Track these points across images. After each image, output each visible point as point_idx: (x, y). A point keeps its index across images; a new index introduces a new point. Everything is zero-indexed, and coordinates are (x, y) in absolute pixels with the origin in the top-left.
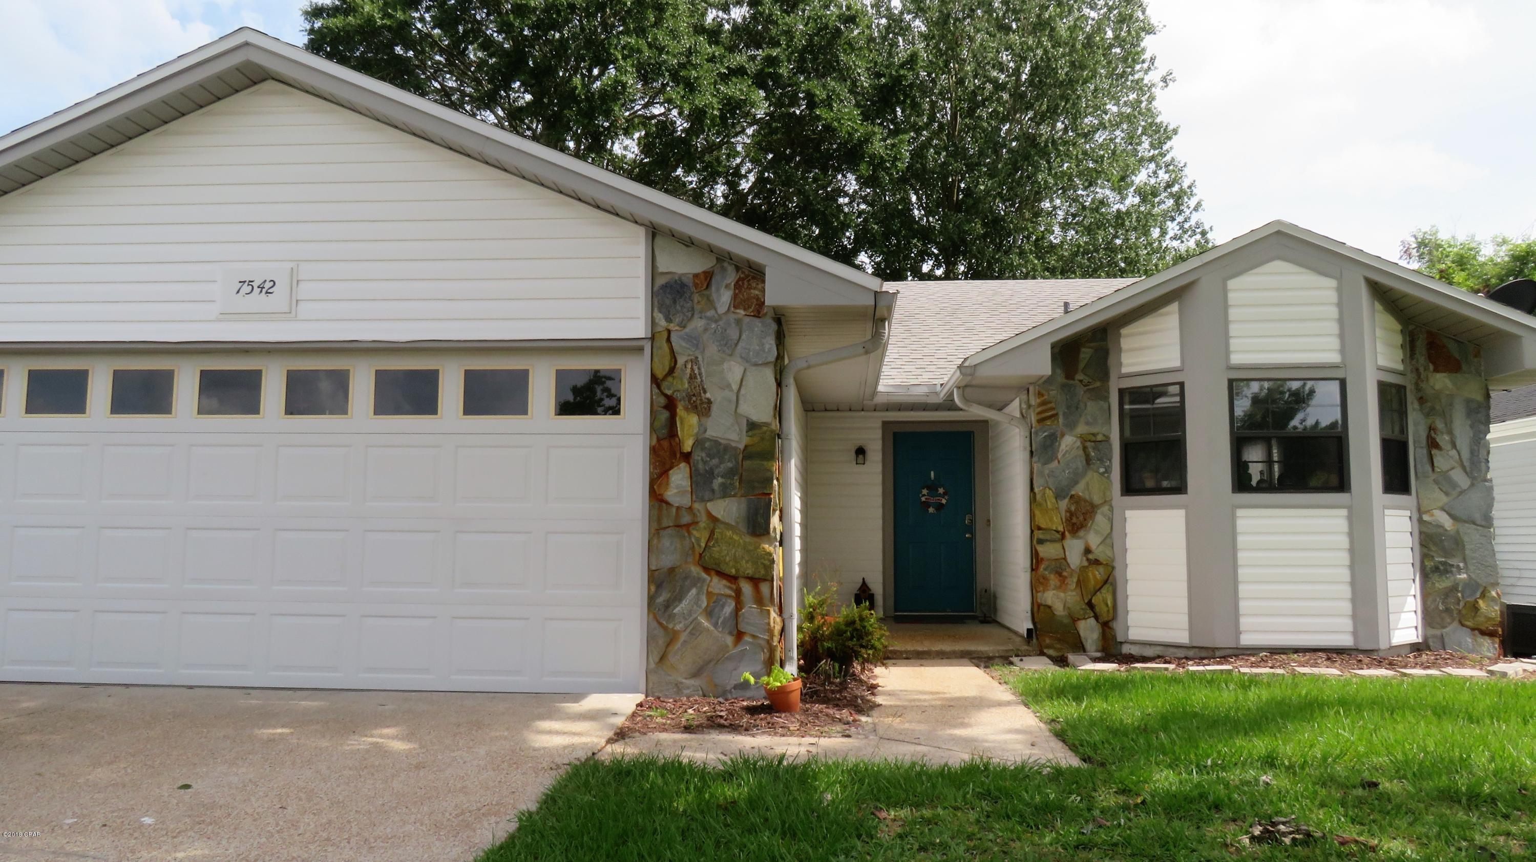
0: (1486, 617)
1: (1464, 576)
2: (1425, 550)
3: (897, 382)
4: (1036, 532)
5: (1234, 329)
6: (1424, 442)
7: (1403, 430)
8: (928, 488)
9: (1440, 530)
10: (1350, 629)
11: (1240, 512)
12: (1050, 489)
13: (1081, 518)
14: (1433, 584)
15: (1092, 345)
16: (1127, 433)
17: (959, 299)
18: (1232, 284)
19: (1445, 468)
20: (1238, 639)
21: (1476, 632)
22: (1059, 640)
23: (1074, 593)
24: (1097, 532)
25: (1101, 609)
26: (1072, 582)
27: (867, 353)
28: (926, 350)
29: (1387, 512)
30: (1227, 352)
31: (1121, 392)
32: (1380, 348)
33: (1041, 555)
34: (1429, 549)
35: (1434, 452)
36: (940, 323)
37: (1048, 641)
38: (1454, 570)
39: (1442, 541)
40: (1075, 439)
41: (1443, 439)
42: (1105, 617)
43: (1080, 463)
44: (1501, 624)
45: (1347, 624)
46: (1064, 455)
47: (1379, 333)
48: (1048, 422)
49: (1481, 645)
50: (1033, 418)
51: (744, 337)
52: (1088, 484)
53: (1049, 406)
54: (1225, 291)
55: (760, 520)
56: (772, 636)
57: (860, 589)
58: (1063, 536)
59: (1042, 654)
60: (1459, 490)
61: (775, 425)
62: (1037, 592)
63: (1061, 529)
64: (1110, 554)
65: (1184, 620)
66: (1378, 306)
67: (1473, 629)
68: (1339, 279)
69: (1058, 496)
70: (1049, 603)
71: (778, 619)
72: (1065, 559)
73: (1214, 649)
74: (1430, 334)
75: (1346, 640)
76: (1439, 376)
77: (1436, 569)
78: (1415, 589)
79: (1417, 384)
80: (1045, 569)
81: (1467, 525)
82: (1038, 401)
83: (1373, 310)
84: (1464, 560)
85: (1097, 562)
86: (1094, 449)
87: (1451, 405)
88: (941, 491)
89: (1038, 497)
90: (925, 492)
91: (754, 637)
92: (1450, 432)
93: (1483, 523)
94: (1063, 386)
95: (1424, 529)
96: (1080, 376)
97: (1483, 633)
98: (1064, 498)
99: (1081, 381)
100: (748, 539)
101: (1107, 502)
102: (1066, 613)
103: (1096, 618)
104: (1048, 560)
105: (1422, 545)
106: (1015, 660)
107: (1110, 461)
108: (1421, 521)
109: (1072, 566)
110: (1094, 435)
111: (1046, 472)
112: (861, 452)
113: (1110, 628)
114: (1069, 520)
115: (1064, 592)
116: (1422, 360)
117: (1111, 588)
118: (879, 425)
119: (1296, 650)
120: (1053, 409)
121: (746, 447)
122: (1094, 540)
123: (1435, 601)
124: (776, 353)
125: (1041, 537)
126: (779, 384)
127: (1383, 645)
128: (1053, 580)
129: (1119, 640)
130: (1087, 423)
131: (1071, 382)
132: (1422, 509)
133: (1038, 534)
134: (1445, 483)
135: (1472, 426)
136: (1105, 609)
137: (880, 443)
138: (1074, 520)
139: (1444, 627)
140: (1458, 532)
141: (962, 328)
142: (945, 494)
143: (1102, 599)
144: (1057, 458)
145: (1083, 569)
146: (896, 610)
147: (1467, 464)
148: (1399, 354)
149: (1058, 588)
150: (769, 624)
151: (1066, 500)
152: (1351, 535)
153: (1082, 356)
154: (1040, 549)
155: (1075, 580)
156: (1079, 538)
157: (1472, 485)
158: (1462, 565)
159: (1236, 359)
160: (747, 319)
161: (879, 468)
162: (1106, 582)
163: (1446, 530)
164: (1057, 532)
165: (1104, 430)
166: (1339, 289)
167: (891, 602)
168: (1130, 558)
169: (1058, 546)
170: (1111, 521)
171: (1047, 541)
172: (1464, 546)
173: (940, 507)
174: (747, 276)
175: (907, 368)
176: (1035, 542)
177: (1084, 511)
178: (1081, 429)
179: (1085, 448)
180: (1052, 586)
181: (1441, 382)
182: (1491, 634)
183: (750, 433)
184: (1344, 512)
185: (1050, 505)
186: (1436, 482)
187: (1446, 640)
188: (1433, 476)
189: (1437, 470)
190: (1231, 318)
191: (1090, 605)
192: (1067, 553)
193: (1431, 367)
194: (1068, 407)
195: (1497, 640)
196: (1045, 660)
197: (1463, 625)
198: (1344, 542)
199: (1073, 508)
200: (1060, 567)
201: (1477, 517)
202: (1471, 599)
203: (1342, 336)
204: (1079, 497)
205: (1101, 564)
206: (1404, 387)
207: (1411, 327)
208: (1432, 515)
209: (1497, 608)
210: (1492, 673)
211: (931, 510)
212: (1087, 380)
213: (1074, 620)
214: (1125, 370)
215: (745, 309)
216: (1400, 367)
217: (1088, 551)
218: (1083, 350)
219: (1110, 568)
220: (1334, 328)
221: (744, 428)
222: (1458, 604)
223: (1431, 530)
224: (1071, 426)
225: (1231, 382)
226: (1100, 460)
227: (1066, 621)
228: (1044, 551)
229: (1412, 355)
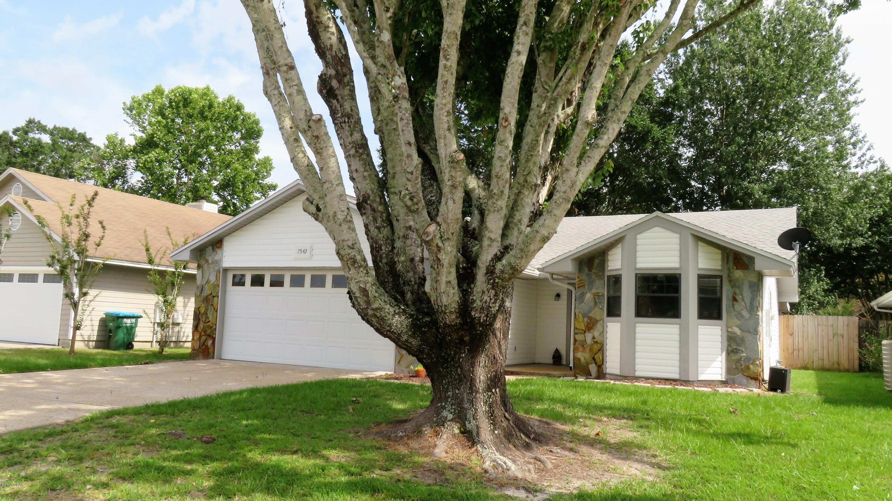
0: (753, 372)
2: (728, 343)
5: (638, 254)
6: (730, 299)
7: (721, 293)
9: (736, 335)
10: (678, 371)
11: (637, 325)
12: (581, 313)
13: (592, 325)
14: (731, 357)
15: (600, 258)
16: (610, 293)
18: (639, 236)
19: (739, 309)
20: (635, 373)
21: (750, 378)
22: (582, 371)
23: (588, 354)
24: (597, 331)
25: (598, 360)
26: (588, 350)
29: (699, 326)
30: (635, 263)
31: (608, 277)
32: (700, 260)
33: (577, 339)
34: (730, 343)
35: (735, 303)
37: (578, 372)
38: (740, 352)
39: (736, 340)
40: (591, 295)
41: (739, 297)
42: (599, 364)
43: (592, 304)
45: (677, 370)
46: (587, 301)
47: (701, 255)
48: (581, 288)
49: (750, 383)
50: (576, 286)
52: (595, 313)
54: (636, 239)
57: (554, 352)
58: (585, 332)
59: (575, 376)
60: (745, 319)
62: (576, 353)
63: (584, 329)
64: (602, 340)
65: (619, 367)
67: (747, 377)
68: (680, 234)
69: (584, 317)
70: (579, 357)
72: (585, 341)
73: (626, 377)
74: (735, 254)
75: (676, 376)
76: (738, 271)
77: (732, 351)
78: (722, 358)
79: (728, 275)
80: (578, 344)
81: (747, 333)
82: (578, 280)
83: (697, 246)
84: (745, 349)
85: (597, 342)
86: (598, 299)
87: (743, 283)
89: (577, 316)
92: (741, 295)
93: (754, 333)
94: (588, 275)
95: (728, 334)
96: (594, 271)
101: (602, 319)
102: (585, 361)
103: (596, 363)
104: (579, 341)
105: (728, 341)
107: (603, 304)
108: (727, 331)
109: (588, 344)
110: (598, 293)
111: (580, 307)
112: (558, 295)
113: (601, 368)
114: (587, 326)
115: (585, 353)
116: (731, 264)
117: (601, 352)
119: (653, 379)
120: (583, 283)
122: (596, 334)
123: (730, 364)
127: (693, 379)
128: (581, 349)
129: (603, 371)
130: (596, 289)
131: (591, 273)
132: (728, 326)
133: (576, 331)
134: (740, 316)
135: (751, 292)
138: (589, 326)
139: (735, 375)
140: (743, 336)
143: (598, 356)
144: (584, 302)
145: (592, 345)
147: (748, 308)
148: (720, 263)
149: (582, 352)
151: (587, 318)
153: (595, 262)
156: (591, 333)
157: (750, 317)
159: (639, 266)
162: (599, 350)
163: (738, 335)
165: (602, 291)
166: (680, 238)
169: (583, 336)
170: (603, 326)
171: (578, 333)
172: (745, 342)
176: (575, 334)
177: (593, 323)
178: (594, 291)
179: (595, 298)
181: (738, 274)
182: (756, 379)
184: (678, 326)
185: (580, 320)
186: (736, 315)
187: (735, 380)
188: (734, 313)
189: (736, 310)
190: (637, 250)
191: (594, 359)
192: (586, 338)
193: (735, 268)
194: (589, 282)
195: (758, 382)
197: (743, 375)
198: (677, 337)
199: (589, 321)
200: (583, 344)
201: (752, 330)
202: (747, 364)
203: (681, 257)
204: (592, 317)
205: (599, 343)
206: (721, 276)
207: (727, 251)
208: (732, 329)
209: (758, 368)
212: (596, 272)
213: (588, 364)
214: (609, 268)
216: (719, 268)
217: (594, 338)
218: (595, 259)
219: (602, 345)
220: (677, 253)
222: (741, 366)
223: (731, 335)
224: (590, 290)
225: (636, 274)
226: (600, 303)
227: (585, 364)
228: (577, 337)
229: (727, 263)
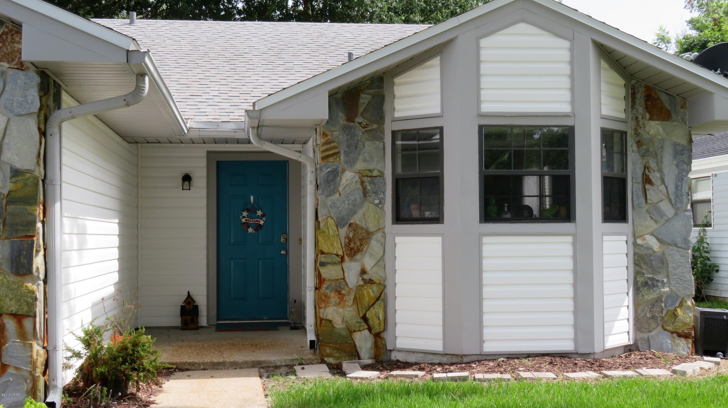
0: (682, 322)
1: (667, 289)
2: (638, 268)
3: (210, 118)
4: (319, 256)
5: (485, 82)
6: (640, 179)
7: (624, 168)
8: (248, 210)
9: (650, 252)
10: (572, 336)
11: (485, 240)
12: (332, 218)
13: (358, 244)
14: (643, 296)
15: (371, 91)
16: (399, 170)
17: (287, 39)
18: (484, 42)
19: (655, 200)
20: (481, 346)
21: (675, 335)
22: (338, 349)
23: (351, 309)
24: (371, 256)
25: (373, 322)
26: (350, 300)
27: (128, 105)
28: (245, 88)
29: (605, 238)
30: (478, 101)
31: (394, 133)
32: (604, 99)
33: (323, 276)
34: (641, 267)
35: (648, 186)
36: (264, 62)
37: (328, 351)
38: (659, 284)
39: (651, 260)
40: (354, 174)
41: (655, 176)
42: (376, 329)
43: (358, 195)
44: (694, 328)
45: (570, 332)
46: (344, 188)
47: (604, 87)
48: (331, 159)
49: (677, 345)
50: (319, 156)
51: (7, 88)
52: (364, 215)
53: (333, 145)
54: (478, 49)
55: (24, 260)
56: (35, 368)
57: (184, 302)
58: (343, 260)
59: (323, 362)
60: (665, 218)
61: (39, 172)
62: (320, 308)
63: (340, 253)
64: (382, 275)
65: (439, 331)
66: (604, 64)
67: (672, 333)
68: (572, 40)
69: (339, 224)
70: (330, 318)
71: (42, 352)
72: (344, 279)
73: (462, 356)
74: (648, 88)
75: (568, 346)
76: (653, 123)
77: (646, 284)
78: (629, 300)
79: (636, 130)
80: (327, 288)
81: (670, 247)
82: (323, 140)
83: (599, 68)
84: (668, 277)
85: (371, 282)
86: (370, 183)
87: (662, 147)
88: (259, 213)
89: (322, 225)
90: (245, 214)
91: (17, 368)
92: (660, 170)
93: (683, 246)
94: (345, 128)
95: (637, 251)
96: (359, 119)
97: (680, 335)
98: (344, 226)
99: (360, 123)
100: (12, 278)
101: (381, 229)
102: (344, 326)
103: (370, 329)
104: (330, 280)
105: (636, 264)
106: (298, 368)
107: (384, 194)
108: (635, 244)
109: (351, 286)
110: (370, 171)
111: (329, 203)
112: (187, 178)
113: (381, 338)
114: (347, 245)
115: (343, 307)
116: (641, 110)
117: (382, 304)
118: (205, 154)
120: (335, 148)
121: (9, 192)
122: (369, 262)
123: (643, 310)
124: (39, 104)
125: (323, 260)
126: (43, 133)
127: (598, 349)
128: (334, 298)
129: (389, 348)
130: (364, 161)
131: (352, 124)
132: (637, 235)
133: (322, 258)
134: (655, 212)
135: (677, 166)
136: (377, 322)
137: (205, 170)
138: (352, 245)
139: (650, 331)
140: (663, 253)
141: (282, 69)
142: (263, 216)
143: (375, 313)
144: (338, 191)
145: (359, 288)
146: (218, 319)
147: (672, 197)
148: (622, 105)
149: (337, 304)
150: (32, 357)
151: (346, 228)
152: (575, 258)
153: (361, 101)
154: (323, 270)
155: (352, 297)
156: (356, 261)
157: (676, 214)
158: (665, 280)
159: (486, 108)
160: (11, 72)
161: (204, 193)
162: (378, 299)
163: (654, 252)
164: (337, 255)
165: (379, 167)
166: (571, 50)
167: (214, 313)
168: (398, 278)
169: (338, 268)
170: (384, 246)
171: (328, 263)
172: (668, 264)
173: (258, 227)
174: (11, 31)
175: (223, 105)
176: (318, 265)
177: (360, 237)
178: (360, 165)
179: (362, 183)
180: (333, 303)
181: (655, 128)
182: (686, 336)
183: (14, 179)
184: (570, 239)
185: (331, 233)
186: (648, 211)
187: (651, 342)
188: (646, 207)
189: (649, 201)
190: (482, 72)
191: (365, 319)
192: (346, 274)
193: (648, 116)
194: (348, 146)
195: (690, 341)
196: (324, 367)
197: (665, 330)
198: (569, 264)
199: (351, 235)
200: (339, 286)
201: (679, 240)
202: (672, 308)
203: (572, 90)
204: (357, 225)
205: (375, 283)
206: (626, 133)
207: (633, 82)
208: (644, 240)
209: (691, 315)
210: (674, 372)
211: (250, 230)
212: (365, 122)
213: (351, 332)
214: (397, 114)
215: (8, 62)
216: (622, 116)
217: (363, 272)
218: (362, 96)
219: (383, 286)
220: (566, 82)
221: (8, 174)
222: (662, 312)
223: (642, 252)
224: (351, 163)
225: (481, 127)
226: (376, 193)
227: (344, 333)
228: (326, 272)
229: (633, 107)
